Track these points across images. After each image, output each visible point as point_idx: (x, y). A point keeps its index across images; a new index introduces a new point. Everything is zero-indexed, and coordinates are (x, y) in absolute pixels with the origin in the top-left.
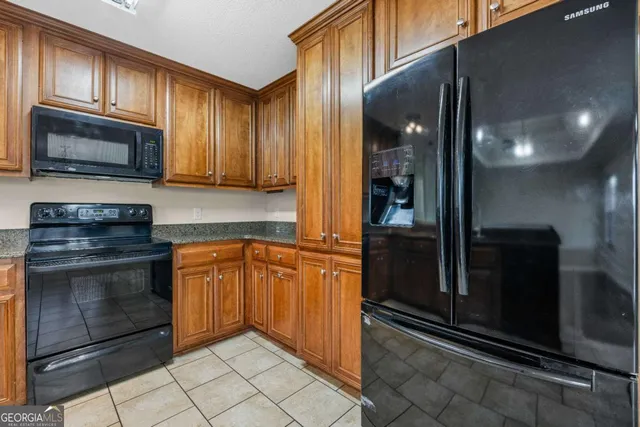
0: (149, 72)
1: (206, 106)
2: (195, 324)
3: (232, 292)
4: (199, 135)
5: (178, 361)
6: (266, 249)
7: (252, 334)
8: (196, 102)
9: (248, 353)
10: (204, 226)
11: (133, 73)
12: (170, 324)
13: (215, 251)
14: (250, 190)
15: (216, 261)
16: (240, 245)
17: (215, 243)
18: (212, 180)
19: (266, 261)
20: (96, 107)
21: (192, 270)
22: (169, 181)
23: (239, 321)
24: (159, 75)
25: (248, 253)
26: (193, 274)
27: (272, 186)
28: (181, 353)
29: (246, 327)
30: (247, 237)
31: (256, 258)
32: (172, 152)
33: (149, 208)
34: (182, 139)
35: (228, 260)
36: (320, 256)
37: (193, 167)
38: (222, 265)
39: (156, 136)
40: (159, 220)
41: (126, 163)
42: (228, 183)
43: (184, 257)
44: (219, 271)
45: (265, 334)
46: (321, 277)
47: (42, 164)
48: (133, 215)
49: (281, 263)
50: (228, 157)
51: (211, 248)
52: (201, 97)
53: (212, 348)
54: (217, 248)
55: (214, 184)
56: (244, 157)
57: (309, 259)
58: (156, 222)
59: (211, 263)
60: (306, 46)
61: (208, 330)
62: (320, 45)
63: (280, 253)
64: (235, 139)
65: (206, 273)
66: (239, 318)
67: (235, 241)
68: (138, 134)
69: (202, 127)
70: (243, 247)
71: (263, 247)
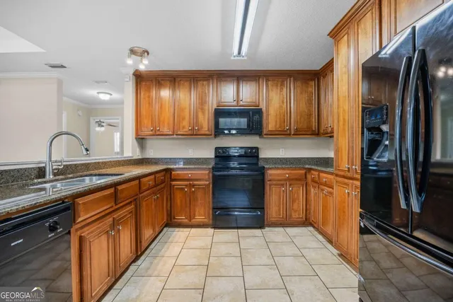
0: (256, 80)
1: (285, 89)
2: (276, 212)
3: (298, 199)
4: (281, 107)
5: (267, 229)
6: (319, 175)
7: (311, 229)
8: (279, 88)
9: (305, 237)
10: (286, 159)
11: (249, 83)
12: (264, 208)
13: (287, 174)
14: (314, 136)
15: (288, 179)
16: (304, 172)
17: (288, 169)
18: (288, 132)
19: (318, 183)
20: (235, 103)
21: (274, 182)
22: (265, 135)
23: (302, 218)
24: (260, 80)
25: (309, 177)
26: (275, 185)
27: (327, 133)
28: (269, 226)
29: (306, 222)
30: (307, 166)
31: (313, 181)
32: (267, 119)
33: (257, 149)
34: (272, 112)
35: (297, 179)
36: (346, 181)
37: (278, 126)
38: (292, 182)
39: (259, 112)
40: (262, 155)
41: (246, 127)
42: (299, 133)
43: (271, 175)
44: (290, 185)
45: (317, 229)
46: (347, 196)
47: (218, 132)
48: (251, 152)
49: (325, 185)
50: (298, 117)
51: (285, 172)
52: (282, 85)
53: (285, 228)
54: (288, 172)
55: (290, 135)
56: (310, 115)
57: (340, 182)
58: (260, 157)
59: (285, 180)
60: (339, 39)
61: (283, 217)
62: (346, 36)
63: (326, 178)
64: (303, 106)
65: (282, 185)
66: (302, 215)
67: (300, 169)
68: (251, 113)
69: (283, 102)
70: (306, 173)
71: (317, 173)
